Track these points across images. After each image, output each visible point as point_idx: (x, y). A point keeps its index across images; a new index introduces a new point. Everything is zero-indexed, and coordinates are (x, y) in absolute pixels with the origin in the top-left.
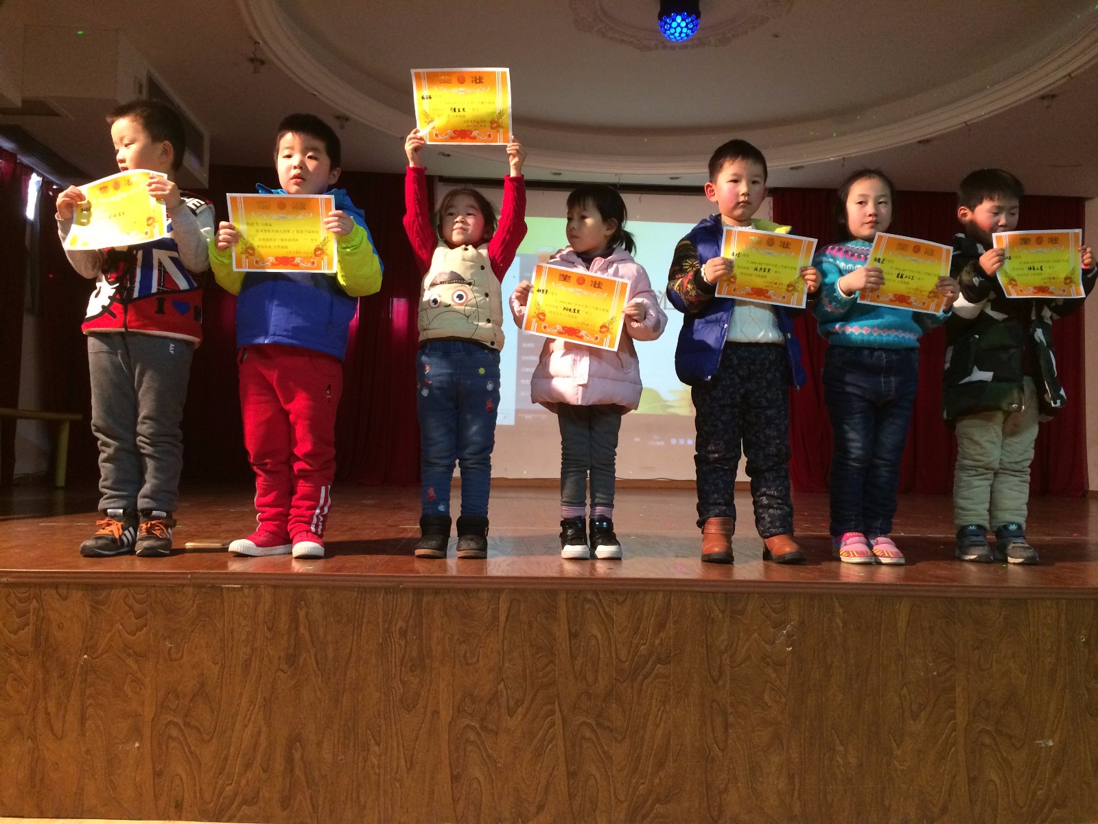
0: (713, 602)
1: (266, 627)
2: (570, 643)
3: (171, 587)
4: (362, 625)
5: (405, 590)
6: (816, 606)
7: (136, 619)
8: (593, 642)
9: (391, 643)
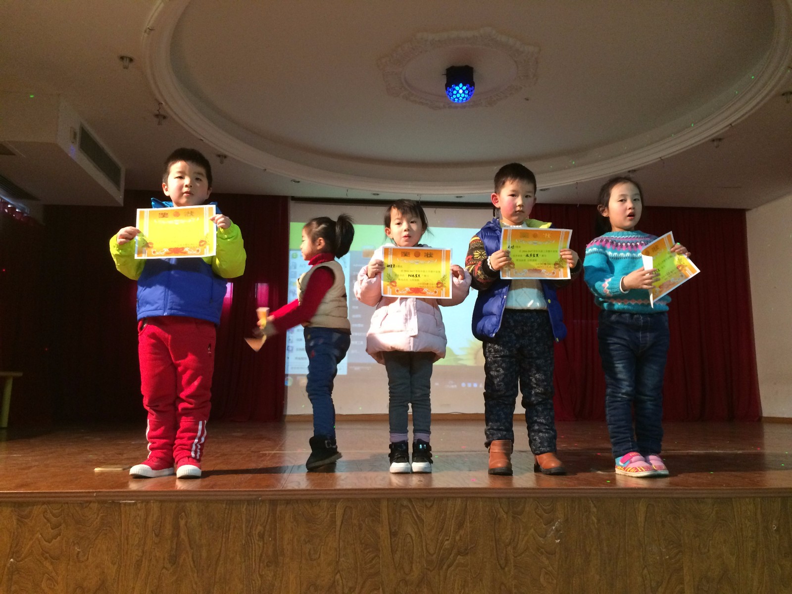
0: (499, 505)
1: (154, 535)
2: (391, 541)
3: (80, 503)
4: (229, 531)
5: (263, 501)
6: (577, 507)
7: (52, 529)
8: (409, 539)
9: (252, 544)
